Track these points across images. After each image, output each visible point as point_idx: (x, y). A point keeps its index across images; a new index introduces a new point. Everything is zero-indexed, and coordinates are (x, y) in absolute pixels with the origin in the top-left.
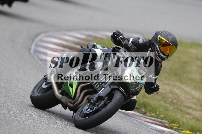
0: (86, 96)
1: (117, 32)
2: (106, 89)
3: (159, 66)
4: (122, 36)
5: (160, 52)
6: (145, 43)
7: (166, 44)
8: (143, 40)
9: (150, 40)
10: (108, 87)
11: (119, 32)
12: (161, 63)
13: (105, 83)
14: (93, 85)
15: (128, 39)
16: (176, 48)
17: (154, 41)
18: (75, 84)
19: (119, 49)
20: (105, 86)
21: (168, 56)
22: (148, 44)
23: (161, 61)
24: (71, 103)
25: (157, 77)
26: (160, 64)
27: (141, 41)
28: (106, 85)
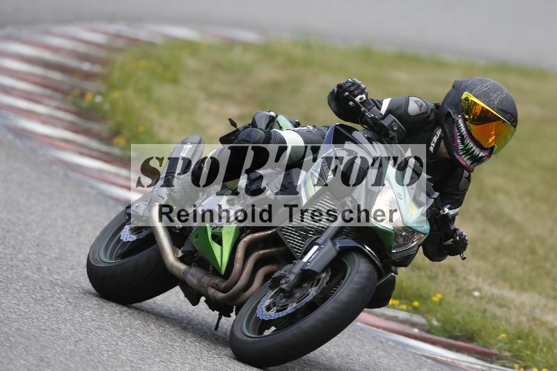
0: (261, 268)
1: (348, 84)
2: (323, 251)
3: (463, 179)
4: (364, 96)
5: (468, 141)
6: (426, 113)
7: (485, 118)
8: (421, 106)
9: (437, 106)
10: (329, 244)
11: (354, 84)
12: (470, 171)
13: (320, 232)
14: (281, 236)
15: (375, 103)
16: (515, 126)
17: (451, 109)
18: (228, 233)
19: (351, 130)
20: (319, 241)
21: (491, 151)
22: (432, 117)
23: (471, 167)
24: (217, 289)
25: (457, 210)
26: (466, 173)
27: (413, 108)
28: (323, 237)
